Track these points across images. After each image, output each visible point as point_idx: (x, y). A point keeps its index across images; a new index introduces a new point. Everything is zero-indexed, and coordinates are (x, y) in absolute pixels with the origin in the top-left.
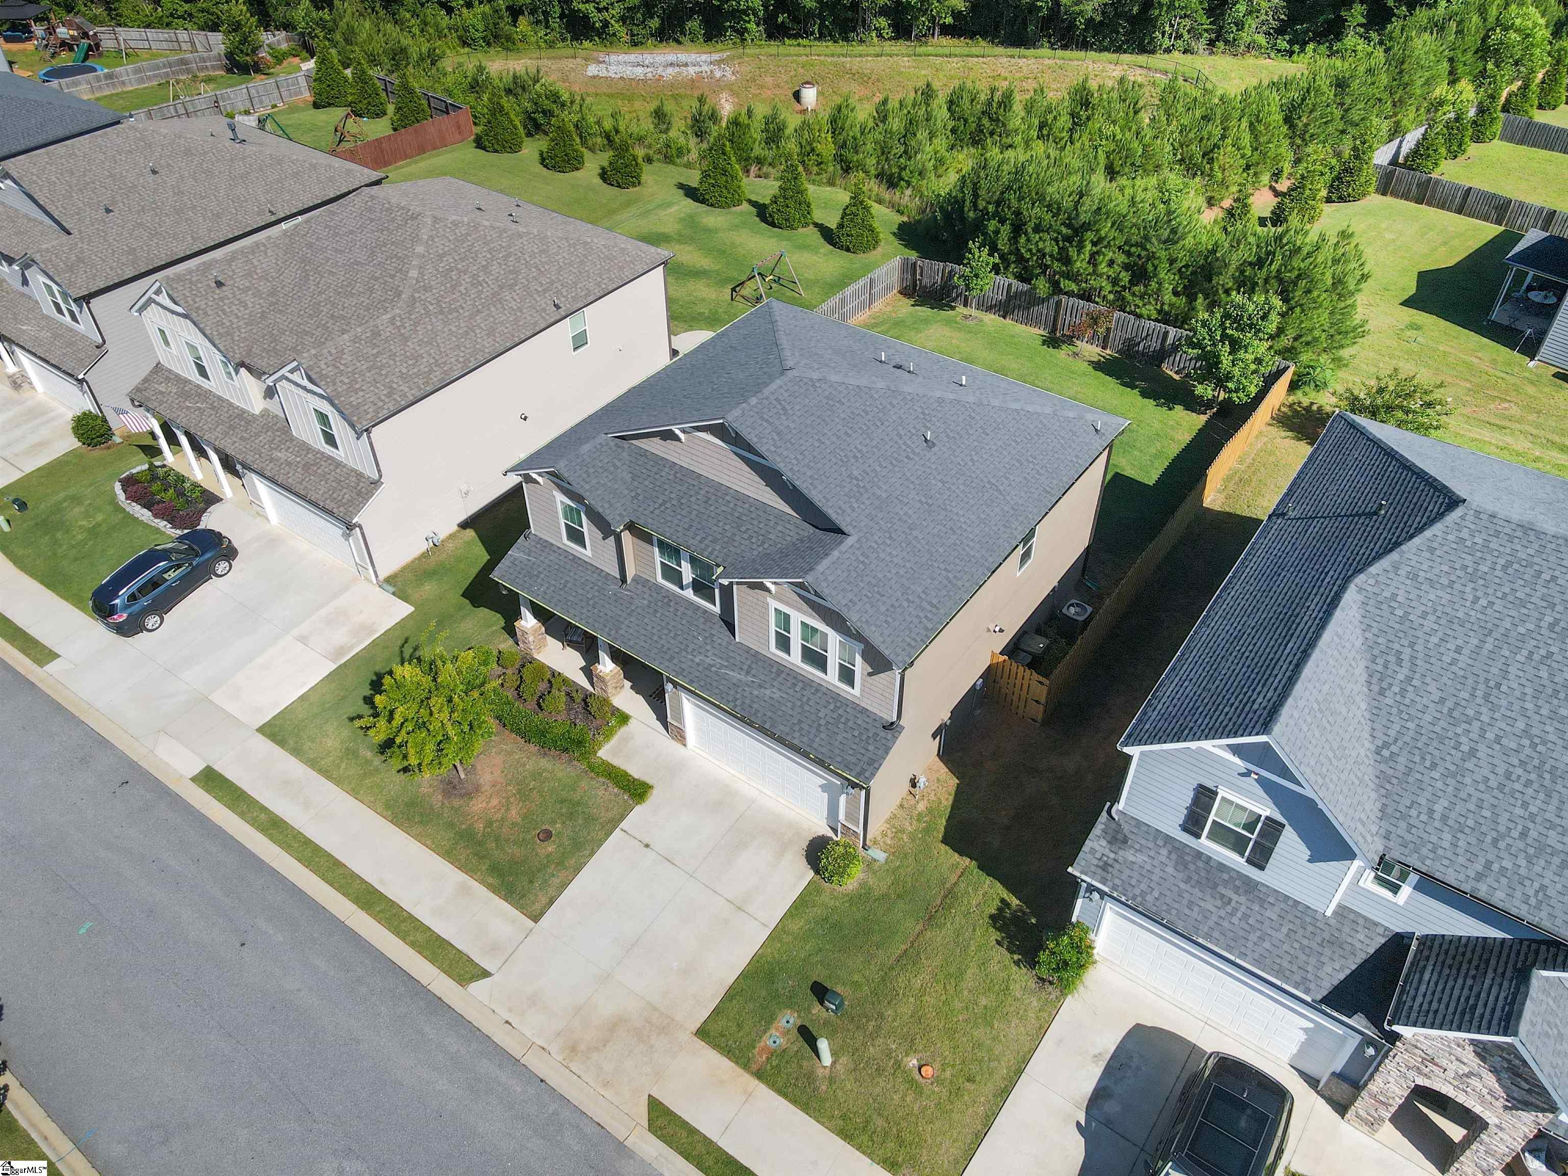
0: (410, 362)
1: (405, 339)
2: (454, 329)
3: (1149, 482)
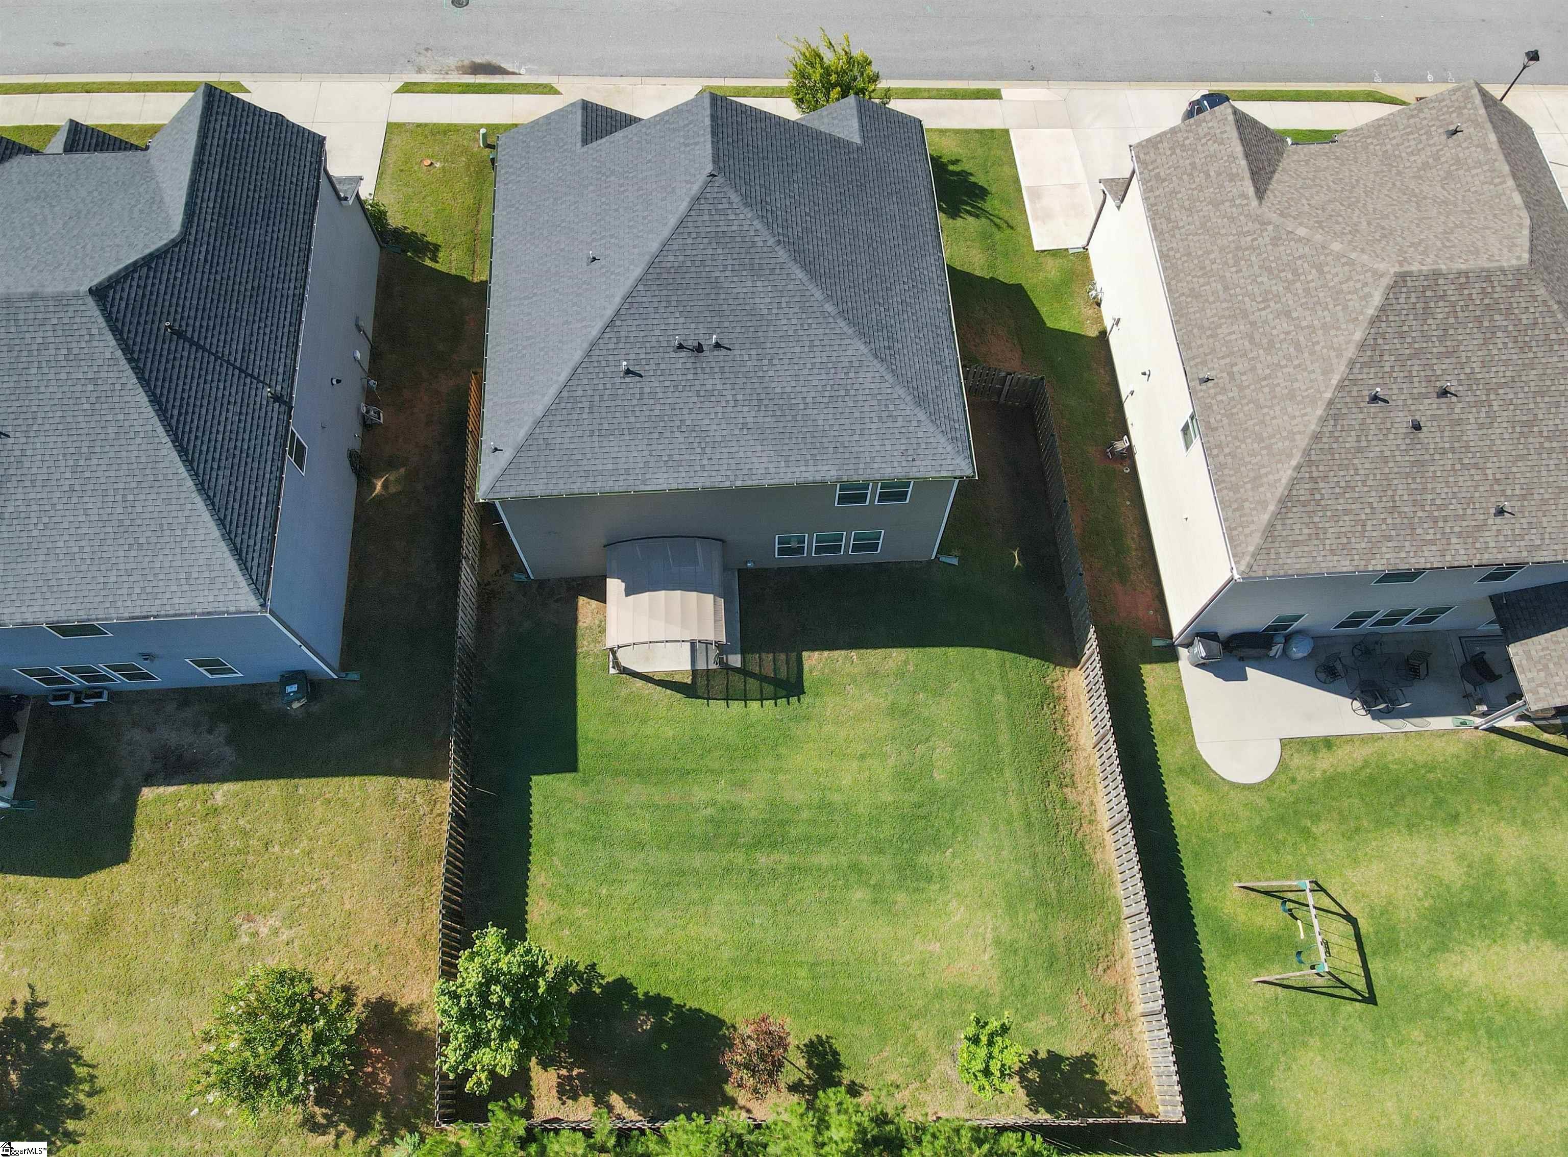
0: (1187, 203)
1: (1216, 204)
2: (1212, 256)
3: (538, 781)
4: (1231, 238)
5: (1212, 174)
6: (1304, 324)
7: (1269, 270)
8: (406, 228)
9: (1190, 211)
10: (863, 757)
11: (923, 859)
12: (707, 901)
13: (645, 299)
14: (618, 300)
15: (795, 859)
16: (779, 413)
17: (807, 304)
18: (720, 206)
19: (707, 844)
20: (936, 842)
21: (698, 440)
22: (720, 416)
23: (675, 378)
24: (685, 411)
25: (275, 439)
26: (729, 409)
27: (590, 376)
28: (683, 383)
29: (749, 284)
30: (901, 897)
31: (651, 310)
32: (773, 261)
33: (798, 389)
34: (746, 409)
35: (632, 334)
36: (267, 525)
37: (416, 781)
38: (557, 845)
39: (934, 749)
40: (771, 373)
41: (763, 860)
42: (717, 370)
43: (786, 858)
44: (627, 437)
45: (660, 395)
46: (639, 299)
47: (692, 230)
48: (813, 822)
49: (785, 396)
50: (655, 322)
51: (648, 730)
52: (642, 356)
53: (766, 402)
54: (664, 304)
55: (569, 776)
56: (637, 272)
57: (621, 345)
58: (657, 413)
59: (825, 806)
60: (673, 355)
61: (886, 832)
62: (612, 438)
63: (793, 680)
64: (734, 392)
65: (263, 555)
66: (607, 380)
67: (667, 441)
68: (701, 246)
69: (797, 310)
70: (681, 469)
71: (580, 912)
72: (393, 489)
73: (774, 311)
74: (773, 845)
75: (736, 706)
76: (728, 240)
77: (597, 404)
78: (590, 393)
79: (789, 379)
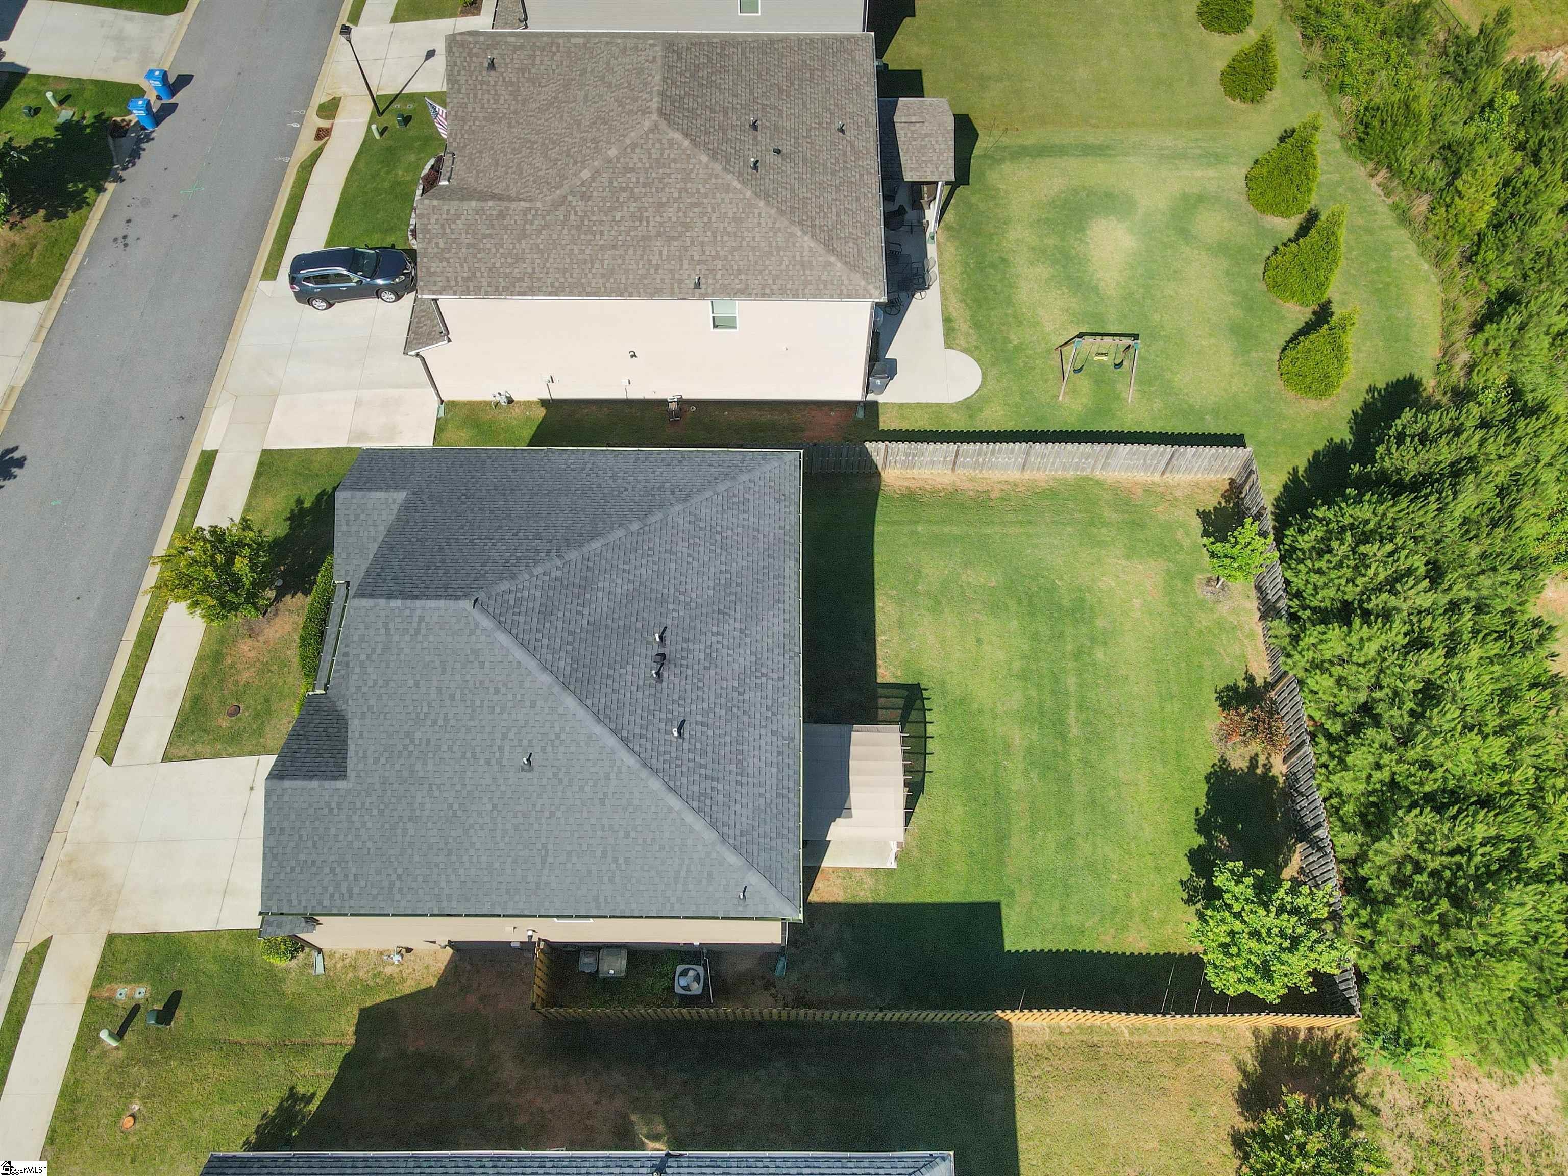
0: (509, 260)
1: (524, 235)
2: (576, 251)
3: (1009, 945)
4: (565, 232)
5: (488, 232)
6: (676, 195)
7: (612, 209)
9: (520, 259)
10: (979, 640)
11: (1066, 602)
12: (1117, 784)
13: (603, 701)
14: (598, 730)
15: (1073, 704)
16: (733, 597)
17: (628, 546)
18: (512, 603)
19: (1065, 779)
20: (1052, 590)
21: (753, 679)
22: (731, 652)
23: (689, 687)
24: (724, 684)
25: (719, 1167)
26: (725, 642)
27: (679, 775)
28: (695, 681)
29: (600, 594)
30: (1099, 623)
31: (615, 697)
32: (579, 566)
33: (711, 575)
34: (726, 626)
35: (639, 721)
38: (1074, 923)
39: (970, 583)
40: (694, 595)
41: (1075, 731)
42: (685, 645)
43: (1073, 712)
44: (745, 747)
45: (705, 706)
46: (602, 706)
47: (533, 636)
48: (1040, 687)
49: (717, 588)
50: (628, 695)
51: (957, 830)
52: (663, 716)
53: (722, 607)
54: (610, 682)
55: (1005, 911)
56: (570, 702)
57: (649, 735)
58: (723, 712)
59: (1024, 676)
60: (664, 684)
61: (1044, 630)
62: (745, 764)
63: (906, 693)
64: (709, 634)
66: (685, 758)
67: (753, 709)
68: (553, 631)
69: (633, 557)
70: (781, 700)
71: (1135, 901)
72: (661, 1128)
73: (631, 577)
74: (1062, 721)
75: (931, 746)
76: (549, 603)
77: (709, 773)
78: (697, 777)
79: (700, 580)
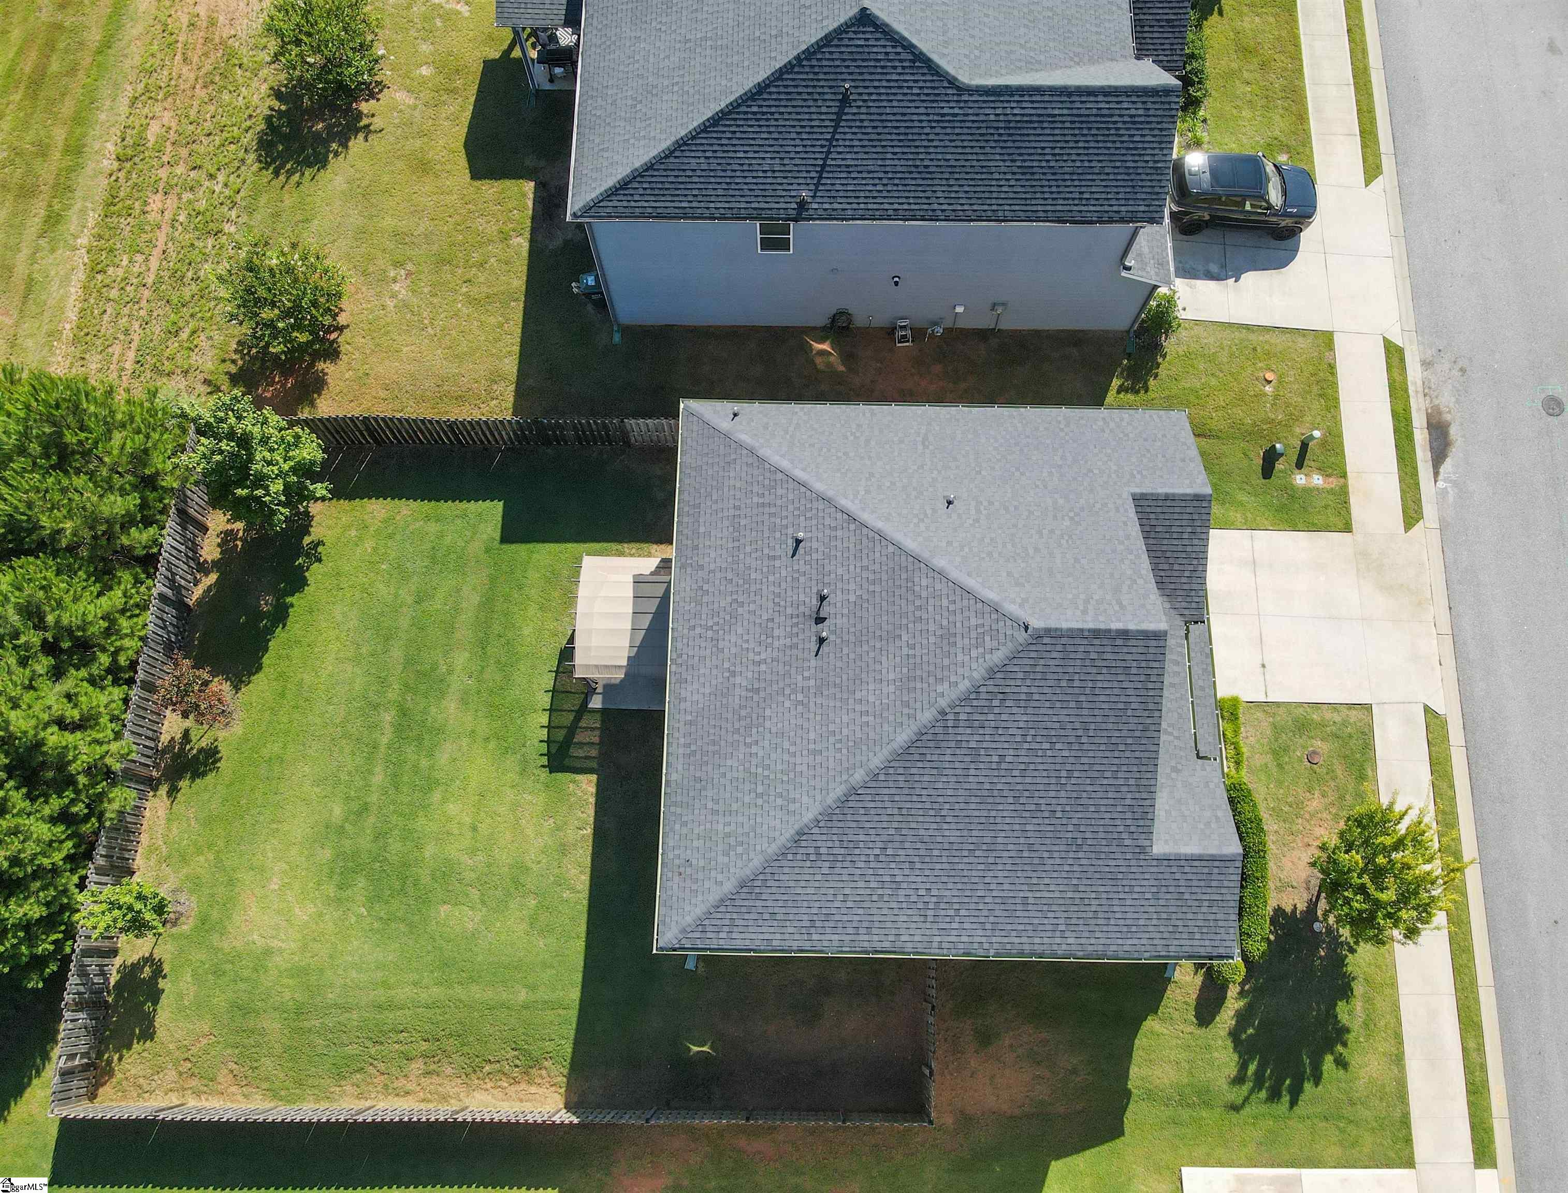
3: (499, 506)
8: (1164, 356)
10: (474, 829)
11: (362, 882)
12: (356, 660)
13: (877, 555)
14: (879, 525)
15: (382, 749)
16: (743, 713)
17: (864, 748)
18: (987, 638)
19: (409, 662)
20: (374, 899)
21: (721, 621)
22: (745, 646)
23: (789, 593)
24: (752, 607)
26: (751, 656)
27: (796, 501)
28: (782, 603)
29: (891, 676)
30: (327, 854)
31: (865, 562)
32: (918, 705)
33: (767, 736)
34: (750, 675)
35: (839, 543)
36: (659, 211)
37: (512, 399)
38: (434, 524)
39: (472, 908)
40: (787, 704)
41: (388, 717)
42: (795, 640)
43: (385, 740)
44: (730, 545)
45: (771, 578)
46: (878, 549)
47: (959, 605)
48: (416, 769)
49: (761, 720)
50: (852, 568)
51: (532, 610)
52: (814, 556)
53: (756, 698)
54: (871, 577)
55: (497, 535)
56: (910, 544)
57: (827, 532)
58: (753, 576)
59: (431, 784)
60: (815, 590)
61: (395, 846)
62: (731, 529)
64: (769, 661)
65: (627, 210)
66: (790, 519)
67: (722, 588)
68: (938, 617)
69: (859, 735)
70: (693, 605)
71: (369, 545)
73: (858, 708)
74: (399, 729)
75: (545, 700)
76: (946, 649)
77: (767, 510)
78: (779, 502)
79: (780, 725)
